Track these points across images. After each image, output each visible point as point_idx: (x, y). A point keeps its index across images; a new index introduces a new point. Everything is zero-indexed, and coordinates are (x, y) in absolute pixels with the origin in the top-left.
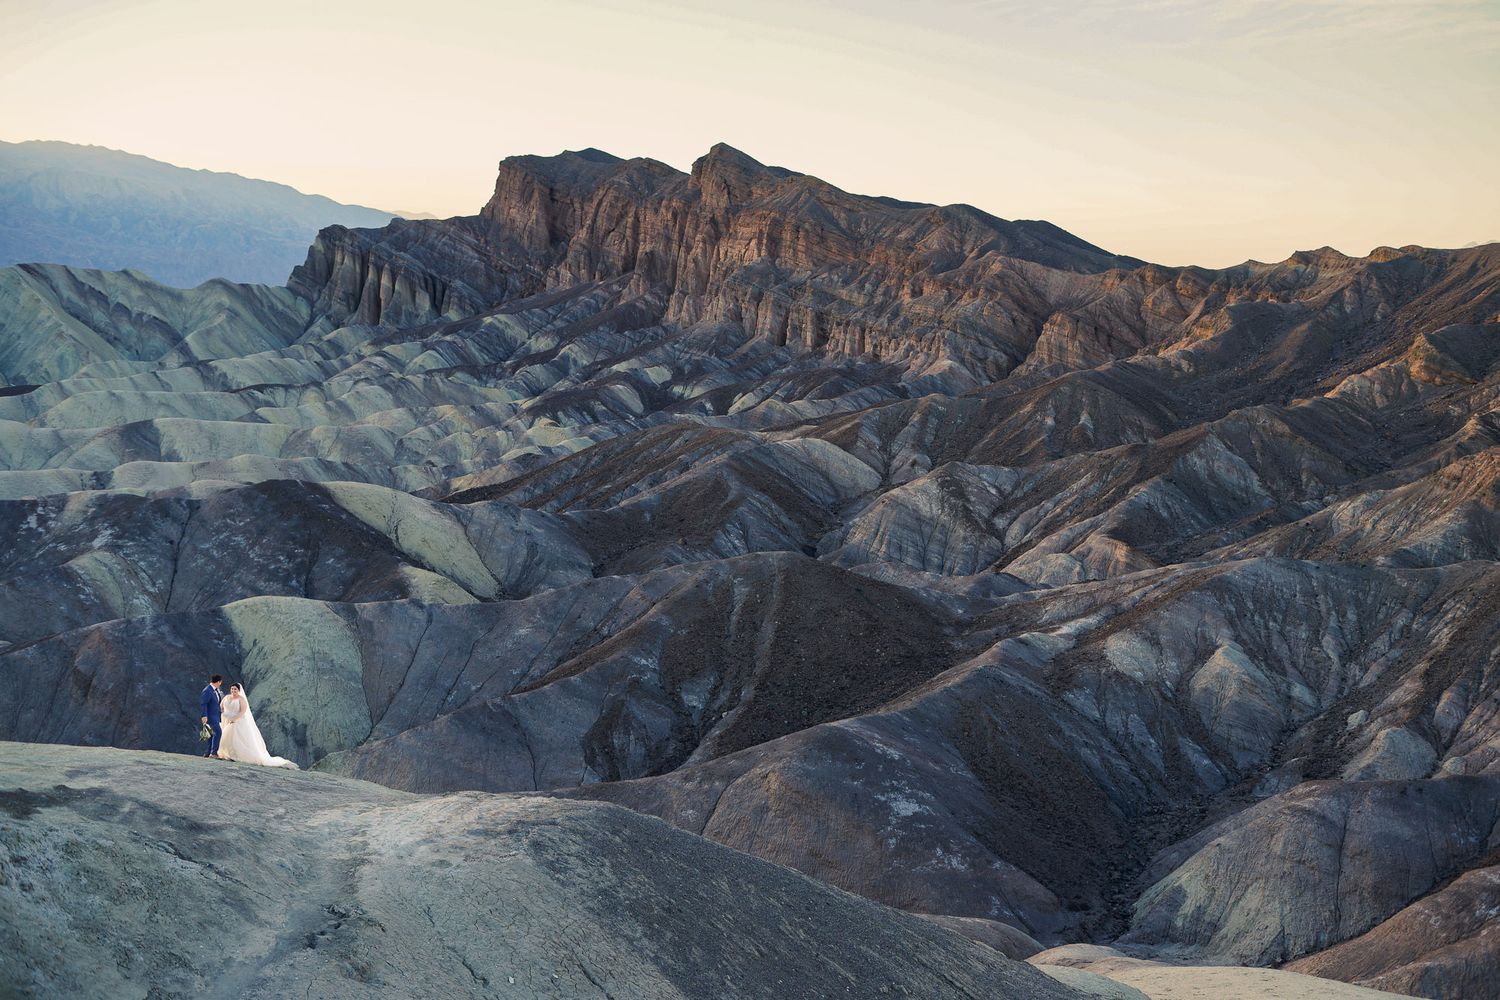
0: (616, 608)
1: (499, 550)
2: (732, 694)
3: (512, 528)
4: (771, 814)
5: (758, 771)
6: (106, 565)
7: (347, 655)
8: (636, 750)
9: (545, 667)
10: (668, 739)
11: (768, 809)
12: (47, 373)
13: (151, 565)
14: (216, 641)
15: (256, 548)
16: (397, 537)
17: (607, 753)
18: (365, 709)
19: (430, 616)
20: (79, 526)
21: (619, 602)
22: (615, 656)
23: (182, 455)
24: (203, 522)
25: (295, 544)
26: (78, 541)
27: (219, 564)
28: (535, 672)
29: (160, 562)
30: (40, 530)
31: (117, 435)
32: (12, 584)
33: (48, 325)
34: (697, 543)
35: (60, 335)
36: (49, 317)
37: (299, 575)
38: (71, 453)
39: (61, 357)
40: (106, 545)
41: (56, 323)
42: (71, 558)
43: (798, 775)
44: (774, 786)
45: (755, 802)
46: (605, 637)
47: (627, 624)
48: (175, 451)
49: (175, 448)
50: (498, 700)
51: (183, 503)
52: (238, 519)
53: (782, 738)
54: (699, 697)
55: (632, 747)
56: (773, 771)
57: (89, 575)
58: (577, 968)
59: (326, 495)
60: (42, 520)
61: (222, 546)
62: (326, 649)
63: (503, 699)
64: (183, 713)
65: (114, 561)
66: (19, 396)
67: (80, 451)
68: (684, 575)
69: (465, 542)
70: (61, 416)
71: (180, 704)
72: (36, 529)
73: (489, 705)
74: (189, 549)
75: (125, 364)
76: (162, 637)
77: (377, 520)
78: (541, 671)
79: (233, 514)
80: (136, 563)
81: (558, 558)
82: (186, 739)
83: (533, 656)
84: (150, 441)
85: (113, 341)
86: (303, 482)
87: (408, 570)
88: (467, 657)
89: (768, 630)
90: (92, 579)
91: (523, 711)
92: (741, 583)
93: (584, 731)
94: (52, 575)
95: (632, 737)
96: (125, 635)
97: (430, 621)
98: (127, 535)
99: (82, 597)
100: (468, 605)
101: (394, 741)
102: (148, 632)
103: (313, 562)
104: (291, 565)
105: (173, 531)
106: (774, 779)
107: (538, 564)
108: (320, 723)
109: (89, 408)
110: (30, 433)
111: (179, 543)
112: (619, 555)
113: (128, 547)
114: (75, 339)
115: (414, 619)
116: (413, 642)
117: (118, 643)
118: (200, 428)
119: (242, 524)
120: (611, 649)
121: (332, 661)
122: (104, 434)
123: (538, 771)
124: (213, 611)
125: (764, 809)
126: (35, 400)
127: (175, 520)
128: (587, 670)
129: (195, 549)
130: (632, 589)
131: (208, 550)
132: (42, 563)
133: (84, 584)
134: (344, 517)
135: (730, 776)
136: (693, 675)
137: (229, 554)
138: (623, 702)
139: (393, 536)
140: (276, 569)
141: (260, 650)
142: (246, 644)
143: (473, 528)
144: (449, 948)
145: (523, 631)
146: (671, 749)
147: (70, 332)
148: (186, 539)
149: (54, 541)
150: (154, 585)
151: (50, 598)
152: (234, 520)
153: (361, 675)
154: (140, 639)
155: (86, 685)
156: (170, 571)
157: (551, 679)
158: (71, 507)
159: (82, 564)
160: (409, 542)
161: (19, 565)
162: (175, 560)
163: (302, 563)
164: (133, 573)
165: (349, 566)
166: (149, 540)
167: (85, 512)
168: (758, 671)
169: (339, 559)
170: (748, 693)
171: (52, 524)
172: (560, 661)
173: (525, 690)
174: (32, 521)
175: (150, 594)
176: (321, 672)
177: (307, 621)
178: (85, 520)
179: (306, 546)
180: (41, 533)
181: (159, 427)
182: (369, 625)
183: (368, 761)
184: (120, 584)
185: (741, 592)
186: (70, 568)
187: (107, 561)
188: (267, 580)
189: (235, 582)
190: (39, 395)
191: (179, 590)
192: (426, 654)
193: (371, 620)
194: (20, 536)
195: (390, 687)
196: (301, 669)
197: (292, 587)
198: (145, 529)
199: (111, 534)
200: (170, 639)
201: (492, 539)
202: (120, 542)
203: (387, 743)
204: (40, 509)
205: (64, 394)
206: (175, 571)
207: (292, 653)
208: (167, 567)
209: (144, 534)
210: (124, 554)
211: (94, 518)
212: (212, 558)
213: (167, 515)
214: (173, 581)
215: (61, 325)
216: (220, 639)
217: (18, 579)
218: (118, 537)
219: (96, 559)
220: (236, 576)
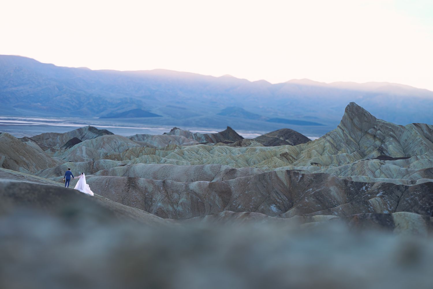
6: (378, 201)
7: (423, 231)
13: (391, 203)
15: (421, 201)
20: (375, 190)
24: (408, 192)
26: (373, 194)
29: (394, 202)
30: (365, 190)
31: (423, 171)
32: (352, 204)
33: (419, 140)
35: (422, 143)
36: (419, 138)
37: (431, 210)
39: (421, 150)
40: (380, 196)
42: (370, 198)
51: (404, 186)
52: (418, 192)
57: (372, 203)
60: (367, 188)
61: (412, 199)
62: (418, 228)
65: (381, 200)
66: (405, 160)
67: (412, 175)
70: (414, 165)
72: (364, 190)
74: (402, 199)
76: (373, 219)
79: (417, 191)
80: (387, 202)
90: (373, 205)
94: (363, 202)
96: (363, 218)
98: (386, 194)
99: (369, 209)
104: (429, 206)
105: (399, 194)
109: (422, 164)
110: (400, 169)
111: (400, 197)
113: (385, 197)
114: (426, 145)
117: (360, 219)
119: (419, 194)
122: (420, 171)
124: (390, 214)
126: (409, 160)
127: (401, 191)
129: (404, 199)
131: (408, 200)
132: (363, 199)
133: (371, 206)
137: (413, 202)
140: (425, 207)
141: (400, 227)
142: (396, 224)
147: (425, 143)
148: (402, 196)
149: (368, 194)
150: (391, 208)
151: (361, 208)
152: (417, 193)
154: (366, 219)
156: (396, 205)
158: (375, 185)
159: (372, 201)
161: (357, 199)
162: (398, 202)
164: (385, 204)
166: (392, 196)
167: (378, 187)
171: (369, 189)
174: (364, 188)
175: (389, 210)
180: (365, 191)
184: (381, 207)
186: (368, 201)
187: (379, 200)
188: (422, 210)
189: (413, 210)
194: (360, 192)
197: (428, 213)
198: (392, 192)
199: (382, 193)
202: (384, 195)
204: (367, 185)
205: (417, 159)
206: (398, 205)
208: (395, 204)
209: (391, 194)
210: (384, 199)
211: (380, 188)
212: (408, 202)
213: (399, 189)
214: (396, 208)
215: (422, 141)
216: (389, 222)
217: (354, 202)
218: (383, 194)
219: (376, 199)
220: (413, 208)
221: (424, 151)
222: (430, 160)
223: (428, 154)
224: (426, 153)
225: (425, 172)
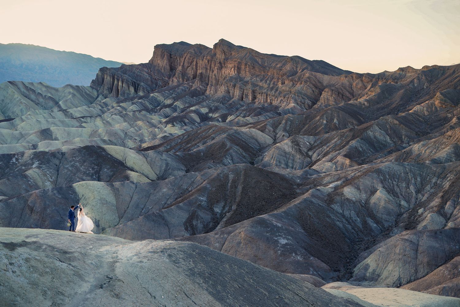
0: (193, 182)
1: (157, 166)
2: (229, 208)
3: (161, 159)
4: (242, 244)
5: (238, 231)
6: (37, 173)
7: (111, 199)
8: (200, 226)
9: (172, 201)
10: (210, 222)
11: (241, 243)
12: (17, 114)
13: (51, 172)
14: (71, 195)
15: (83, 167)
16: (126, 163)
17: (192, 227)
18: (117, 215)
19: (136, 186)
20: (28, 161)
21: (194, 180)
22: (193, 197)
23: (59, 139)
24: (66, 159)
25: (94, 165)
26: (28, 165)
27: (71, 172)
28: (169, 202)
29: (53, 172)
31: (39, 133)
32: (8, 179)
33: (17, 99)
34: (218, 162)
35: (21, 103)
36: (18, 97)
37: (96, 174)
38: (25, 139)
39: (22, 109)
40: (37, 167)
41: (20, 99)
42: (26, 171)
43: (250, 232)
44: (243, 236)
45: (237, 241)
46: (190, 191)
47: (197, 187)
48: (57, 137)
49: (57, 136)
50: (158, 211)
51: (60, 153)
53: (245, 221)
54: (219, 209)
55: (199, 225)
56: (242, 231)
57: (32, 176)
58: (183, 293)
59: (103, 150)
60: (17, 160)
61: (72, 166)
62: (105, 197)
63: (159, 211)
64: (62, 217)
65: (39, 171)
66: (9, 122)
67: (28, 138)
68: (214, 172)
69: (146, 163)
70: (22, 127)
71: (60, 215)
72: (15, 162)
73: (155, 213)
74: (62, 168)
75: (41, 111)
76: (54, 194)
77: (120, 158)
78: (171, 202)
79: (75, 156)
80: (46, 172)
81: (175, 167)
82: (63, 225)
83: (168, 197)
84: (49, 134)
85: (37, 104)
86: (96, 146)
87: (129, 172)
88: (148, 198)
89: (240, 188)
91: (165, 215)
92: (231, 174)
93: (184, 220)
94: (20, 176)
95: (199, 222)
96: (43, 194)
97: (136, 187)
98: (43, 163)
99: (30, 183)
100: (148, 182)
101: (126, 225)
102: (50, 193)
103: (100, 170)
104: (93, 171)
105: (57, 162)
106: (243, 233)
107: (169, 169)
108: (104, 220)
109: (31, 125)
110: (12, 133)
111: (59, 165)
112: (194, 166)
113: (43, 167)
114: (26, 104)
115: (131, 187)
116: (131, 194)
117: (41, 196)
118: (65, 130)
119: (78, 159)
120: (192, 195)
121: (107, 200)
122: (35, 133)
123: (171, 233)
124: (70, 186)
125: (240, 243)
126: (14, 123)
127: (57, 158)
128: (185, 201)
129: (64, 167)
130: (198, 176)
131: (68, 167)
132: (17, 173)
133: (30, 179)
134: (109, 156)
135: (229, 233)
136: (217, 202)
137: (74, 168)
138: (196, 211)
139: (124, 162)
140: (89, 173)
141: (85, 198)
142: (80, 196)
143: (149, 159)
144: (143, 287)
145: (165, 190)
146: (211, 225)
148: (61, 164)
149: (21, 166)
150: (52, 178)
151: (20, 183)
152: (76, 158)
153: (115, 205)
154: (48, 195)
155: (32, 210)
157: (174, 205)
158: (26, 155)
159: (30, 173)
160: (129, 163)
161: (10, 174)
162: (58, 171)
163: (97, 170)
164: (45, 175)
165: (111, 171)
166: (50, 165)
167: (30, 157)
168: (237, 200)
169: (108, 169)
170: (234, 207)
171: (20, 161)
172: (176, 199)
173: (166, 208)
174: (14, 160)
175: (50, 181)
176: (103, 204)
177: (98, 189)
178: (30, 159)
179: (98, 165)
180: (17, 163)
181: (52, 130)
182: (118, 189)
183: (118, 231)
184: (41, 179)
185: (231, 176)
186: (26, 174)
188: (87, 176)
189: (76, 177)
190: (15, 121)
191: (59, 180)
192: (135, 198)
193: (118, 188)
194: (10, 165)
195: (125, 208)
196: (97, 203)
197: (94, 178)
198: (48, 161)
199: (38, 163)
200: (57, 195)
201: (154, 162)
202: (41, 166)
203: (124, 225)
204: (16, 156)
205: (23, 121)
206: (58, 174)
207: (94, 198)
208: (55, 173)
209: (48, 163)
210: (42, 169)
211: (33, 158)
212: (69, 170)
213: (55, 157)
214: (57, 177)
215: (21, 100)
216: (72, 195)
217: (10, 178)
218: (40, 164)
219: (34, 171)
220: (76, 175)
221: (24, 111)
222: (38, 120)
223: (31, 114)
224: (29, 113)
225: (41, 133)
